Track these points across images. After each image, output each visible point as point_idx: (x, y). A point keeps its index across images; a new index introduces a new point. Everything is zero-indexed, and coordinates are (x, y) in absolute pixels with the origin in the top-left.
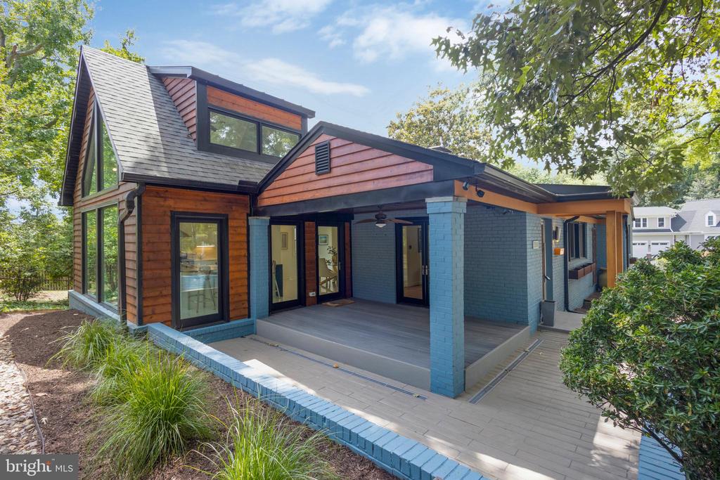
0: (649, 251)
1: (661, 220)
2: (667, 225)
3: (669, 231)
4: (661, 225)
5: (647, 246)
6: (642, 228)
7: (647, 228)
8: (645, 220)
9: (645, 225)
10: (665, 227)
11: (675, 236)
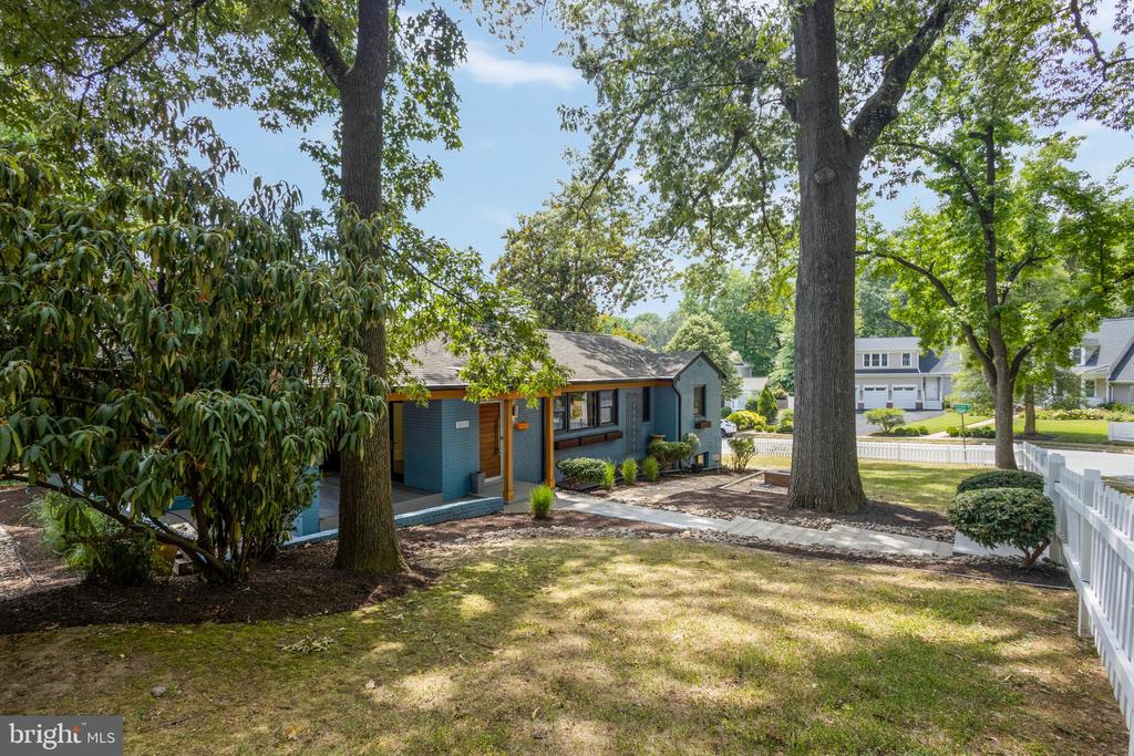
0: (890, 398)
1: (906, 356)
2: (914, 363)
3: (916, 371)
4: (907, 363)
5: (886, 391)
6: (881, 367)
7: (888, 367)
8: (884, 356)
9: (885, 363)
10: (911, 366)
11: (924, 379)
